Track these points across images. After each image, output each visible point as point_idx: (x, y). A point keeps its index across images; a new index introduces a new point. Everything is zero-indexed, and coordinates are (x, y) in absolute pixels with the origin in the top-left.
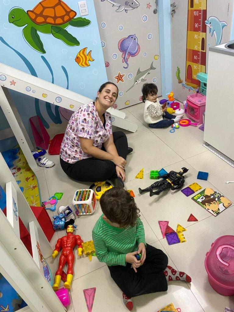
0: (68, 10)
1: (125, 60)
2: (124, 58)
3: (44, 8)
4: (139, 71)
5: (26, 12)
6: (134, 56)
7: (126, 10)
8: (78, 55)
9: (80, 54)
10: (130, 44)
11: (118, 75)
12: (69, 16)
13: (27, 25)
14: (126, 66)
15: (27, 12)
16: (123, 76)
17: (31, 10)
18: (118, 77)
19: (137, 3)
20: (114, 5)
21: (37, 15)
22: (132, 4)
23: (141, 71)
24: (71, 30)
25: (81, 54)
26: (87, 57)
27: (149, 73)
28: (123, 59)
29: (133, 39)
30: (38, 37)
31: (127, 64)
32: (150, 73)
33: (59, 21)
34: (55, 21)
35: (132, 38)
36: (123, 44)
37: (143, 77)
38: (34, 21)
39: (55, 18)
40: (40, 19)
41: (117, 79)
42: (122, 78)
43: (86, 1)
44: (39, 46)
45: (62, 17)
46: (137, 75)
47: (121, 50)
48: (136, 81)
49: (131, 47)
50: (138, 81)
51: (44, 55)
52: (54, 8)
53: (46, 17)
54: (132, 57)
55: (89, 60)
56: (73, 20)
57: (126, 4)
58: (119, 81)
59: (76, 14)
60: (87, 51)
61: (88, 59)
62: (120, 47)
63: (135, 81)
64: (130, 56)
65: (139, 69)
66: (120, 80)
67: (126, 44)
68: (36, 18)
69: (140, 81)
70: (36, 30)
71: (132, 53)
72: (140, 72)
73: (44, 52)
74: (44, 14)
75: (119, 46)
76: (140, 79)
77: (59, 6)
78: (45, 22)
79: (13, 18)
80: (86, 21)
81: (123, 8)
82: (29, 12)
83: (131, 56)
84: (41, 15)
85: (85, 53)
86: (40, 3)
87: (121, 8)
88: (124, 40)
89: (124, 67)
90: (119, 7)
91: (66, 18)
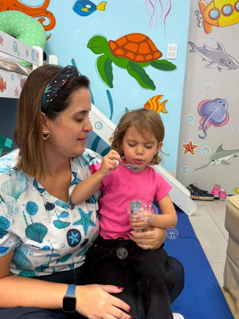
0: (154, 50)
1: (203, 128)
2: (203, 124)
3: (128, 41)
4: (220, 149)
5: (108, 41)
6: (217, 125)
7: (219, 68)
8: (150, 102)
9: (151, 101)
10: (216, 110)
11: (187, 144)
12: (153, 55)
13: (103, 54)
14: (202, 135)
15: (110, 41)
16: (195, 147)
17: (114, 40)
18: (187, 146)
19: (237, 64)
20: (204, 59)
21: (118, 47)
22: (230, 63)
23: (223, 148)
24: (150, 70)
25: (154, 101)
26: (160, 106)
27: (235, 156)
28: (200, 124)
29: (221, 104)
30: (111, 69)
31: (205, 133)
32: (237, 156)
33: (140, 58)
34: (135, 57)
35: (220, 102)
36: (206, 107)
37: (226, 158)
38: (113, 52)
39: (136, 54)
40: (120, 52)
41: (185, 149)
42: (192, 149)
43: (178, 46)
44: (108, 78)
45: (145, 55)
46: (217, 152)
47: (200, 114)
48: (214, 161)
49: (215, 113)
50: (216, 161)
51: (110, 89)
52: (139, 43)
53: (127, 51)
54: (214, 126)
55: (162, 111)
56: (156, 61)
57: (222, 61)
58: (187, 152)
59: (161, 55)
60: (162, 100)
61: (160, 109)
62: (200, 110)
63: (212, 160)
64: (212, 125)
65: (221, 146)
66: (189, 150)
67: (209, 108)
68: (116, 49)
69: (219, 162)
70: (111, 62)
71: (216, 121)
72: (222, 150)
73: (111, 86)
74: (126, 47)
75: (200, 108)
76: (220, 159)
77: (145, 44)
78: (124, 56)
79: (93, 44)
80: (171, 66)
81: (216, 65)
82: (111, 42)
83: (214, 124)
84: (122, 47)
85: (159, 101)
86: (126, 36)
87: (213, 64)
88: (209, 102)
89: (199, 136)
90: (211, 63)
91: (149, 57)
